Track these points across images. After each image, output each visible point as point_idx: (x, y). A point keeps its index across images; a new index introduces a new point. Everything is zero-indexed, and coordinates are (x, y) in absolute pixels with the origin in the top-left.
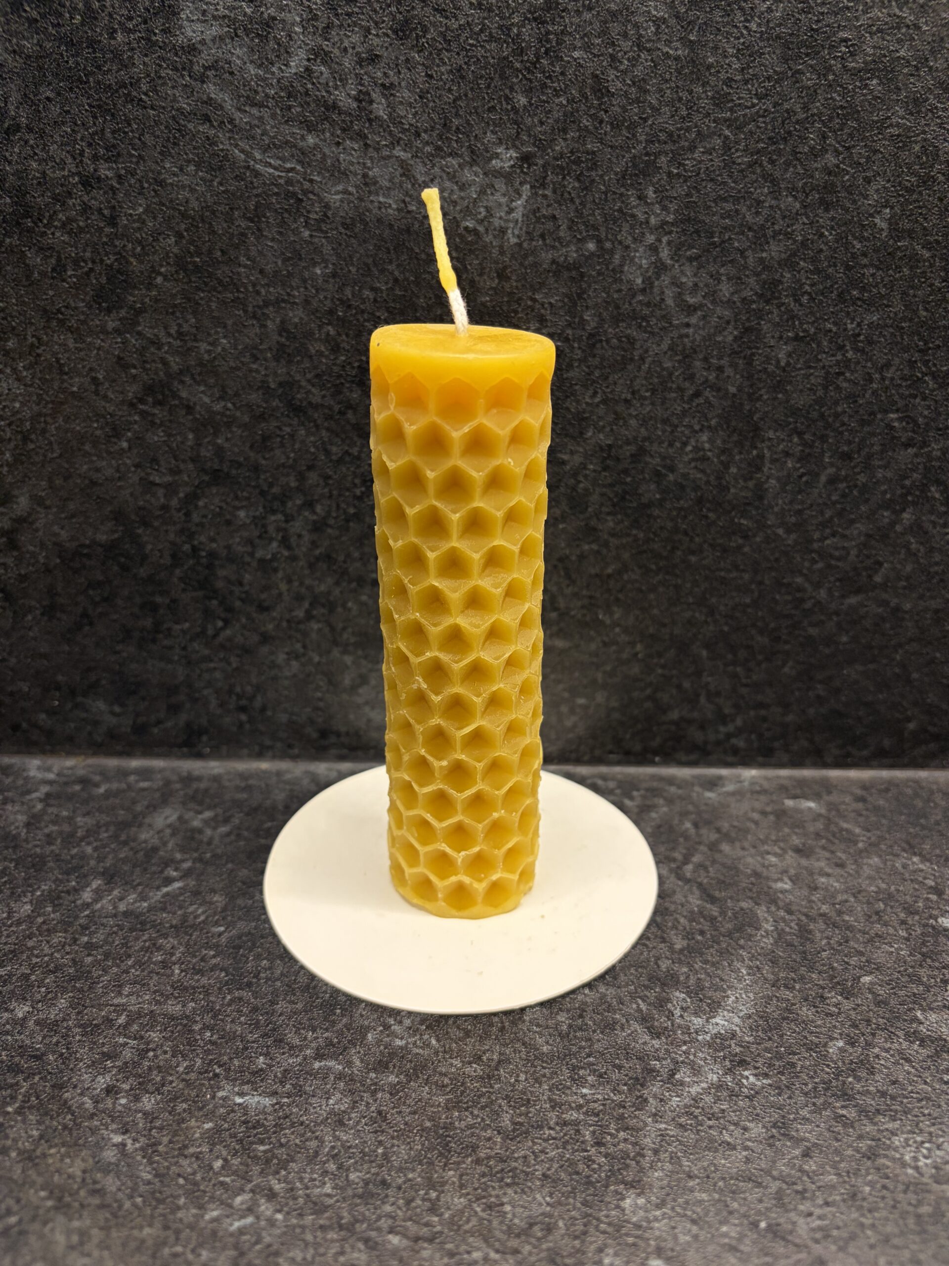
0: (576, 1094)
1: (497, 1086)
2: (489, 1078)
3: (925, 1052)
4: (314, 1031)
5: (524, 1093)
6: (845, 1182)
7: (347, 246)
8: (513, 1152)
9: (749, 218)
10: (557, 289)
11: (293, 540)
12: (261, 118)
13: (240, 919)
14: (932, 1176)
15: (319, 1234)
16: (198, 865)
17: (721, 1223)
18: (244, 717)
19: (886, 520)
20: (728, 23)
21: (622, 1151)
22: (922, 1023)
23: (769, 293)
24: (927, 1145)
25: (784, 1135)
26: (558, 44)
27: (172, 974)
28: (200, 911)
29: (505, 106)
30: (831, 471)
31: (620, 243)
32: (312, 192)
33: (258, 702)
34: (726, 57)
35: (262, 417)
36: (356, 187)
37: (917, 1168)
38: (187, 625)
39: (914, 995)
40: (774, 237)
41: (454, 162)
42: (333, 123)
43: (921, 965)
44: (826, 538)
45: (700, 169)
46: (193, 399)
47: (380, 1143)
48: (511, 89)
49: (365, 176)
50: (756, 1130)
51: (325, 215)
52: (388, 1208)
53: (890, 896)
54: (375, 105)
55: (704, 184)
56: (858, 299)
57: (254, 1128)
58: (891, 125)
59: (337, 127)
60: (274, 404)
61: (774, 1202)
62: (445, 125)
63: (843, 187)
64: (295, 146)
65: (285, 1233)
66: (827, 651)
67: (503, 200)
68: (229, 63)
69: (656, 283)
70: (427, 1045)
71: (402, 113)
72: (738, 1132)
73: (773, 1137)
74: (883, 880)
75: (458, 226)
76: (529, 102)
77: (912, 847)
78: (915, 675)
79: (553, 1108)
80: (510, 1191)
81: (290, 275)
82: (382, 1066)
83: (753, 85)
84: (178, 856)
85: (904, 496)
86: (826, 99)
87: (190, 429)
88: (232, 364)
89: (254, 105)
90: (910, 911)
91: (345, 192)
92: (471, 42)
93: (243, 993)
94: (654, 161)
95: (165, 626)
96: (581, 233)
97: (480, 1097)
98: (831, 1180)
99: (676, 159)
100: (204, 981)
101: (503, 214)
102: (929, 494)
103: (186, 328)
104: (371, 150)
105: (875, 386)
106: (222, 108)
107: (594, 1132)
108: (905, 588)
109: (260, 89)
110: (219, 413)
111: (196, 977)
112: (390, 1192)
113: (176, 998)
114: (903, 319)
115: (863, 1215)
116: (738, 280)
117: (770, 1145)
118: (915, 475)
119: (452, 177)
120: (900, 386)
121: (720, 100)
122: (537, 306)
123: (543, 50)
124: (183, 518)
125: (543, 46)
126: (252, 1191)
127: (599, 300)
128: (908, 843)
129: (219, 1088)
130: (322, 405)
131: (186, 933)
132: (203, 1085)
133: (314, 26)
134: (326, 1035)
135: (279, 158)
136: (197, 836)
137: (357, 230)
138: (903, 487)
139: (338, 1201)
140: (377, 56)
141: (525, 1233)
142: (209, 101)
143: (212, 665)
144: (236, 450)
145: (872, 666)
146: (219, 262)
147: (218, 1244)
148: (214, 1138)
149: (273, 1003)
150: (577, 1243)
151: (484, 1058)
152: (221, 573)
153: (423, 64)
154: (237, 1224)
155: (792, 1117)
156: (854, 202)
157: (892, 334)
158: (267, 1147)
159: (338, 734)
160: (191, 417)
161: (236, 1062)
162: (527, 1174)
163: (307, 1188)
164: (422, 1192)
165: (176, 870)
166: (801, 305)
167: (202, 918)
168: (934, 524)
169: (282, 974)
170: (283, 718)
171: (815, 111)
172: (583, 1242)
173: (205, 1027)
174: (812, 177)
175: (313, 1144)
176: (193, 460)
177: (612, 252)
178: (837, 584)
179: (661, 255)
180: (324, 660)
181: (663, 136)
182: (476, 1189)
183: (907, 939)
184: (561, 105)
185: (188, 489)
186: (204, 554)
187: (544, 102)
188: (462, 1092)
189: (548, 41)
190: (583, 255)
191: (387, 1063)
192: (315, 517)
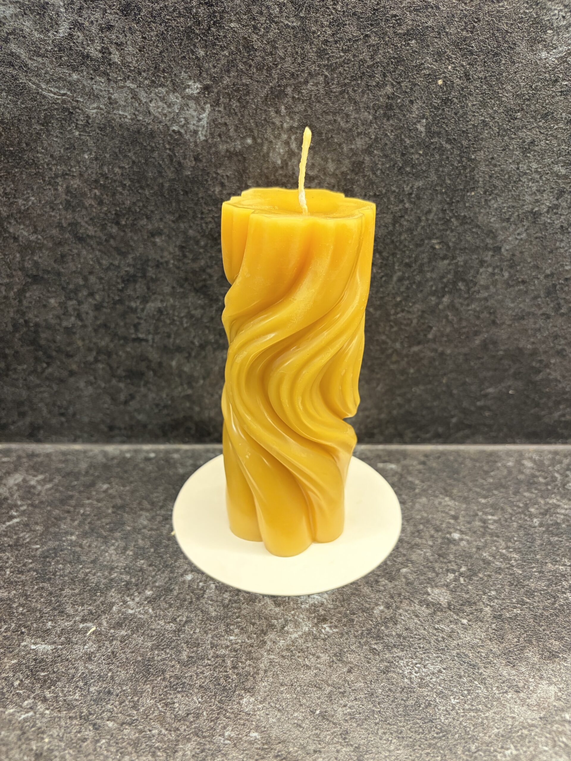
0: (226, 640)
1: (182, 636)
2: (179, 631)
3: (428, 611)
4: (83, 605)
5: (197, 639)
6: (368, 687)
7: (102, 141)
8: (186, 673)
9: (342, 124)
10: (230, 167)
11: (84, 316)
12: (44, 64)
13: (50, 540)
14: (418, 683)
15: (68, 721)
16: (30, 508)
17: (294, 711)
18: (63, 419)
19: (433, 303)
20: (323, 6)
21: (247, 671)
22: (429, 595)
23: (357, 169)
24: (418, 665)
25: (339, 660)
26: (221, 18)
27: (5, 574)
28: (27, 536)
29: (191, 56)
30: (400, 274)
31: (267, 139)
32: (78, 108)
33: (71, 410)
34: (323, 27)
35: (60, 244)
36: (105, 105)
37: (411, 678)
38: (25, 366)
39: (429, 578)
40: (358, 136)
41: (163, 90)
42: (88, 66)
43: (436, 562)
44: (398, 313)
45: (311, 95)
46: (17, 234)
47: (110, 670)
48: (195, 46)
49: (110, 98)
50: (324, 657)
51: (87, 122)
52: (109, 706)
53: (428, 521)
54: (112, 56)
55: (314, 104)
56: (410, 173)
57: (40, 662)
58: (424, 68)
59: (90, 69)
60: (67, 236)
61: (326, 699)
62: (156, 68)
63: (397, 106)
64: (65, 80)
65: (49, 721)
66: (402, 378)
67: (195, 114)
68: (22, 31)
69: (290, 163)
70: (146, 612)
71: (130, 60)
72: (313, 659)
73: (333, 661)
74: (426, 511)
75: (169, 130)
76: (206, 54)
77: (446, 490)
78: (455, 392)
79: (212, 647)
80: (179, 696)
81: (69, 158)
82: (119, 625)
83: (340, 45)
84: (19, 503)
85: (443, 288)
86: (384, 53)
87: (17, 251)
88: (39, 212)
89: (39, 56)
90: (437, 529)
91: (98, 108)
92: (168, 17)
93: (45, 585)
94: (284, 91)
95: (12, 367)
96: (243, 134)
97: (171, 642)
98: (360, 686)
99: (297, 88)
100: (23, 577)
101: (195, 122)
102: (458, 287)
103: (8, 190)
104: (112, 82)
105: (423, 224)
106: (19, 57)
107: (233, 661)
108: (446, 341)
109: (42, 46)
110: (33, 241)
111: (19, 576)
112: (112, 697)
113: (5, 588)
114: (436, 185)
115: (374, 706)
116: (339, 162)
117: (330, 667)
118: (449, 276)
119: (163, 99)
120: (437, 224)
121: (321, 53)
122: (219, 177)
123: (212, 22)
124: (18, 303)
125: (212, 20)
126: (34, 698)
127: (256, 174)
128: (445, 489)
129: (23, 640)
130: (95, 237)
131: (17, 550)
132: (14, 638)
133: (72, 8)
134: (90, 608)
135: (56, 87)
136: (32, 490)
137: (107, 131)
138: (442, 283)
139: (81, 703)
140: (111, 26)
141: (184, 719)
142: (12, 54)
143: (42, 389)
144: (46, 263)
145: (429, 386)
146: (25, 151)
147: (11, 728)
148: (15, 669)
149: (62, 590)
150: (212, 723)
151: (178, 620)
152: (43, 335)
153: (140, 31)
154: (23, 716)
155: (345, 650)
156: (404, 115)
157: (431, 194)
158: (46, 673)
159: (120, 429)
160: (17, 244)
161: (35, 625)
162: (191, 685)
163: (65, 696)
164: (130, 698)
165: (17, 511)
166: (377, 176)
167: (28, 540)
168: (462, 304)
169: (70, 573)
170: (86, 419)
171: (378, 60)
172: (215, 724)
173: (20, 605)
174: (378, 100)
175: (72, 671)
176: (20, 269)
177: (262, 145)
178: (406, 340)
179: (291, 146)
180: (107, 386)
181: (288, 75)
182: (160, 695)
183: (432, 546)
184: (225, 56)
185: (19, 287)
186: (32, 325)
187: (215, 54)
188: (162, 640)
189: (215, 17)
190: (245, 147)
191: (122, 623)
192: (96, 302)
